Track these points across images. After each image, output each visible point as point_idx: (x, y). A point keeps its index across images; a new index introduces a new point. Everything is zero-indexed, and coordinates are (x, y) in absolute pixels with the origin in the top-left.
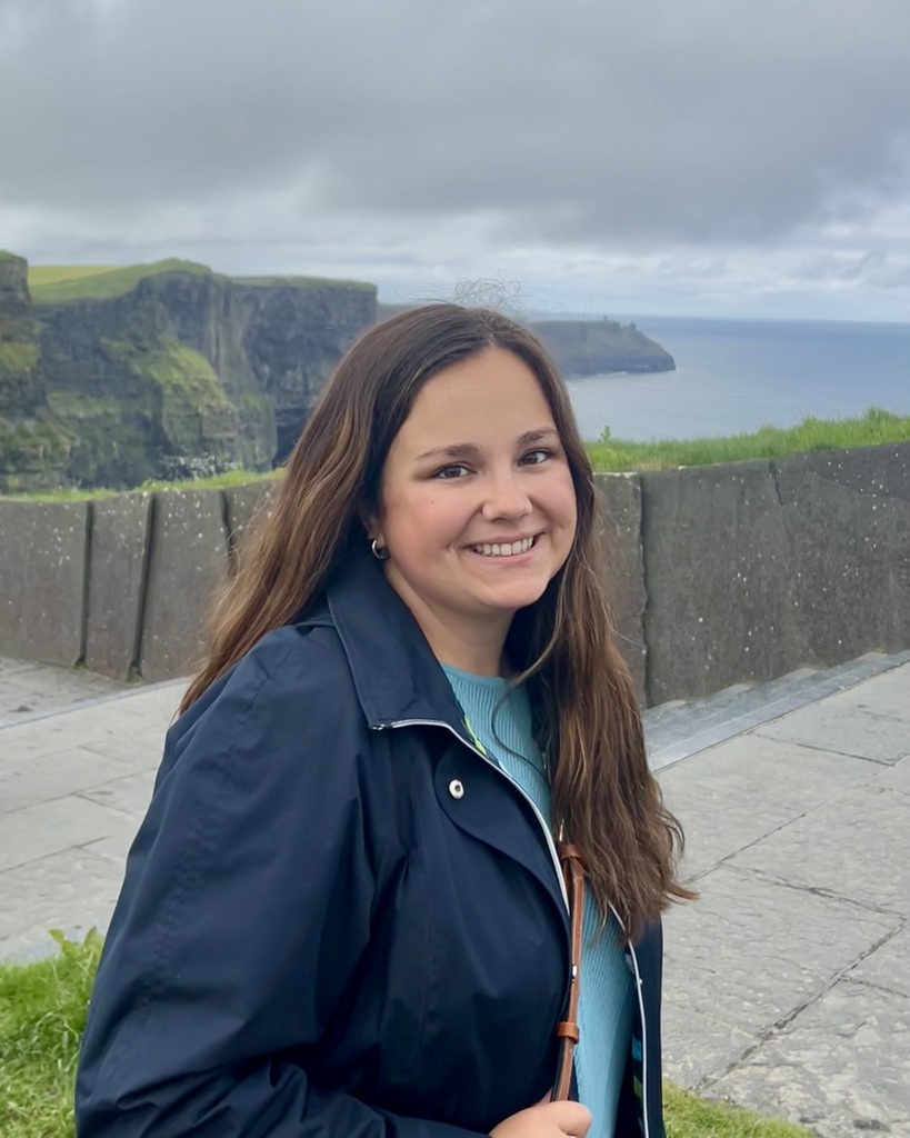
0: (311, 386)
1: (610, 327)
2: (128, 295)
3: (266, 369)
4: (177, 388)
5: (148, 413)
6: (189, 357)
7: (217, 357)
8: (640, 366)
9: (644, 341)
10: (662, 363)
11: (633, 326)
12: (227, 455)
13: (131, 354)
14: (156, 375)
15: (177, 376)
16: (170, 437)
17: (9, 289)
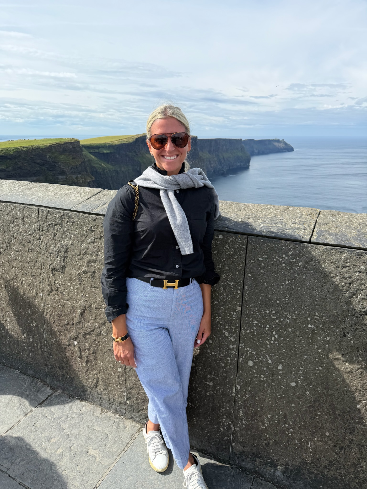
1: (278, 141)
2: (133, 142)
5: (138, 169)
8: (284, 151)
9: (286, 144)
10: (290, 150)
11: (283, 140)
13: (134, 156)
14: (140, 160)
15: (145, 160)
17: (74, 148)
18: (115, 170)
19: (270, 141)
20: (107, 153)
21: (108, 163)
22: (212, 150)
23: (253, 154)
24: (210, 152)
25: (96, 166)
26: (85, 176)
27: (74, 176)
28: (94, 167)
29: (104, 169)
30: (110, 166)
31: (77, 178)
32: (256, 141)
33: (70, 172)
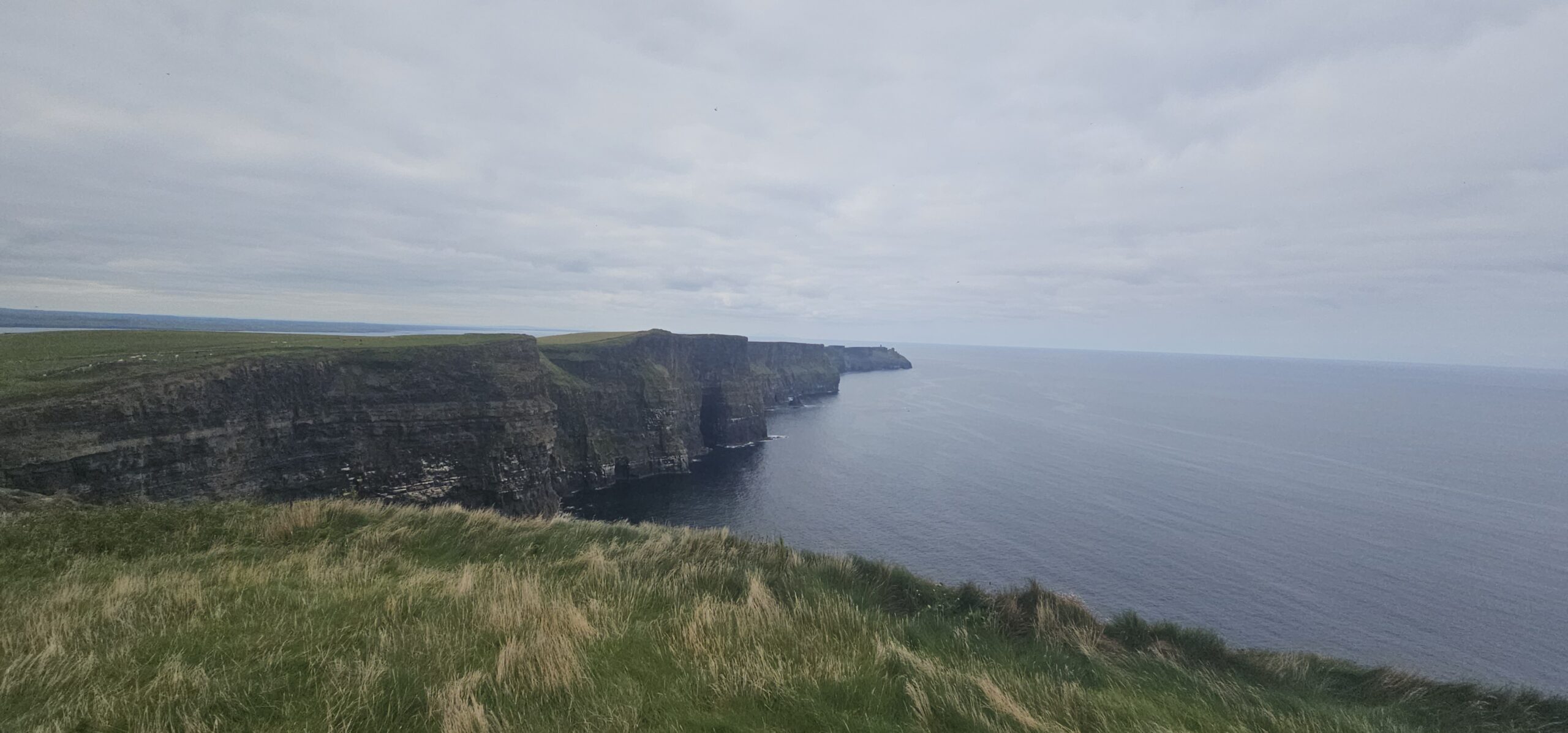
0: (718, 378)
1: (884, 350)
2: (633, 342)
3: (698, 372)
4: (651, 381)
5: (638, 391)
6: (659, 368)
7: (674, 368)
8: (896, 367)
9: (898, 356)
10: (907, 365)
11: (893, 349)
12: (671, 408)
13: (633, 367)
14: (643, 375)
15: (652, 376)
16: (647, 401)
17: (526, 351)
18: (595, 392)
19: (869, 348)
20: (583, 362)
21: (583, 379)
22: (772, 361)
23: (843, 370)
24: (768, 364)
25: (559, 383)
26: (541, 402)
27: (519, 404)
28: (555, 385)
29: (574, 390)
30: (587, 385)
31: (524, 406)
32: (847, 348)
33: (513, 394)
